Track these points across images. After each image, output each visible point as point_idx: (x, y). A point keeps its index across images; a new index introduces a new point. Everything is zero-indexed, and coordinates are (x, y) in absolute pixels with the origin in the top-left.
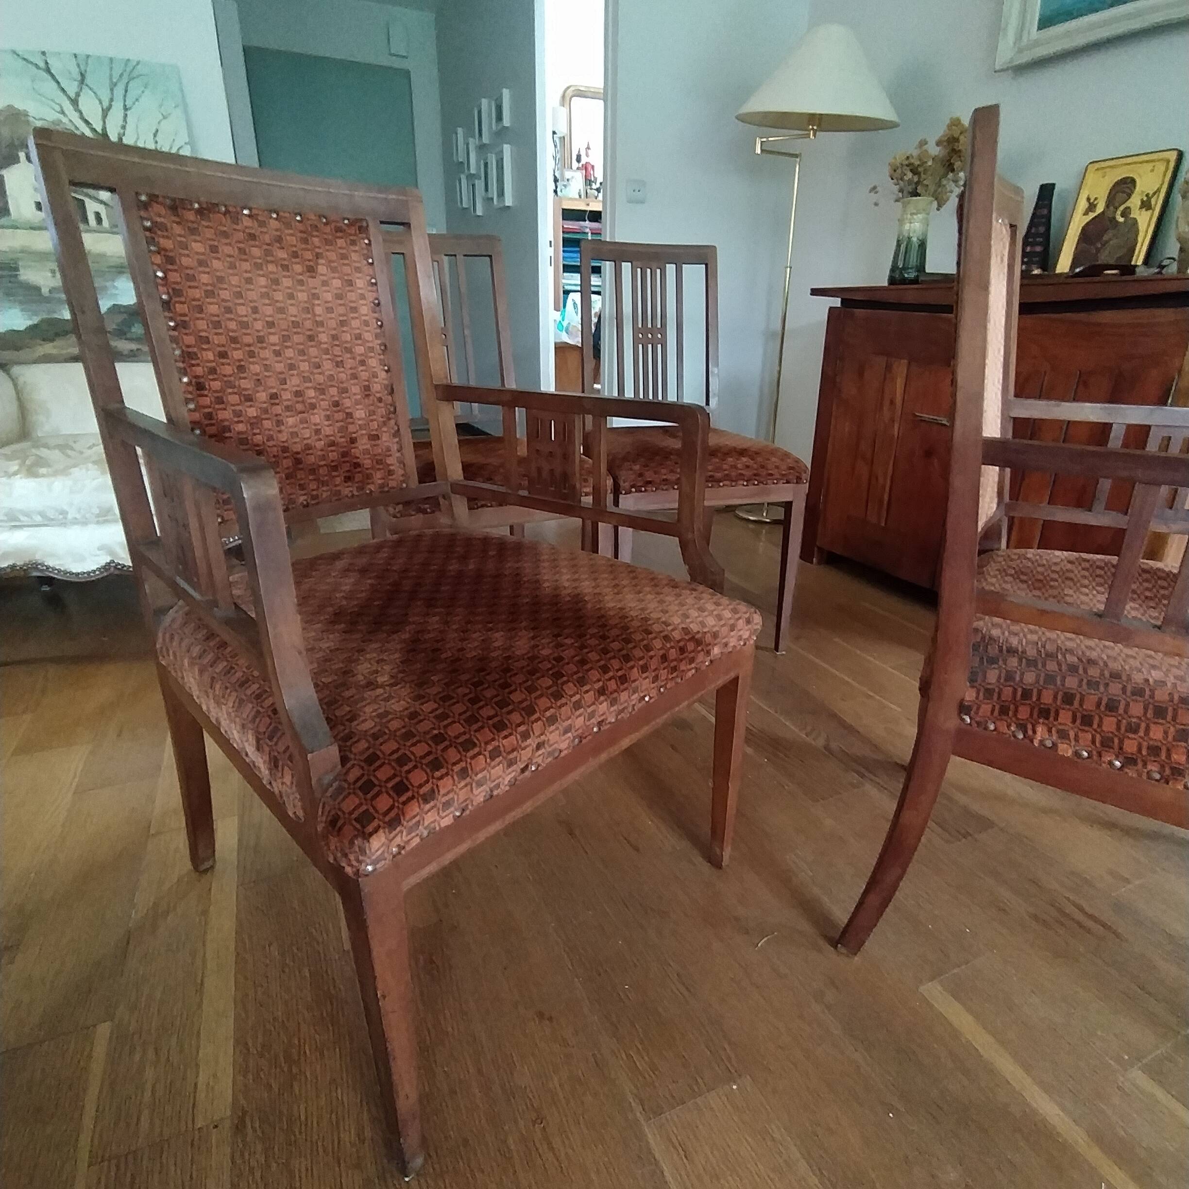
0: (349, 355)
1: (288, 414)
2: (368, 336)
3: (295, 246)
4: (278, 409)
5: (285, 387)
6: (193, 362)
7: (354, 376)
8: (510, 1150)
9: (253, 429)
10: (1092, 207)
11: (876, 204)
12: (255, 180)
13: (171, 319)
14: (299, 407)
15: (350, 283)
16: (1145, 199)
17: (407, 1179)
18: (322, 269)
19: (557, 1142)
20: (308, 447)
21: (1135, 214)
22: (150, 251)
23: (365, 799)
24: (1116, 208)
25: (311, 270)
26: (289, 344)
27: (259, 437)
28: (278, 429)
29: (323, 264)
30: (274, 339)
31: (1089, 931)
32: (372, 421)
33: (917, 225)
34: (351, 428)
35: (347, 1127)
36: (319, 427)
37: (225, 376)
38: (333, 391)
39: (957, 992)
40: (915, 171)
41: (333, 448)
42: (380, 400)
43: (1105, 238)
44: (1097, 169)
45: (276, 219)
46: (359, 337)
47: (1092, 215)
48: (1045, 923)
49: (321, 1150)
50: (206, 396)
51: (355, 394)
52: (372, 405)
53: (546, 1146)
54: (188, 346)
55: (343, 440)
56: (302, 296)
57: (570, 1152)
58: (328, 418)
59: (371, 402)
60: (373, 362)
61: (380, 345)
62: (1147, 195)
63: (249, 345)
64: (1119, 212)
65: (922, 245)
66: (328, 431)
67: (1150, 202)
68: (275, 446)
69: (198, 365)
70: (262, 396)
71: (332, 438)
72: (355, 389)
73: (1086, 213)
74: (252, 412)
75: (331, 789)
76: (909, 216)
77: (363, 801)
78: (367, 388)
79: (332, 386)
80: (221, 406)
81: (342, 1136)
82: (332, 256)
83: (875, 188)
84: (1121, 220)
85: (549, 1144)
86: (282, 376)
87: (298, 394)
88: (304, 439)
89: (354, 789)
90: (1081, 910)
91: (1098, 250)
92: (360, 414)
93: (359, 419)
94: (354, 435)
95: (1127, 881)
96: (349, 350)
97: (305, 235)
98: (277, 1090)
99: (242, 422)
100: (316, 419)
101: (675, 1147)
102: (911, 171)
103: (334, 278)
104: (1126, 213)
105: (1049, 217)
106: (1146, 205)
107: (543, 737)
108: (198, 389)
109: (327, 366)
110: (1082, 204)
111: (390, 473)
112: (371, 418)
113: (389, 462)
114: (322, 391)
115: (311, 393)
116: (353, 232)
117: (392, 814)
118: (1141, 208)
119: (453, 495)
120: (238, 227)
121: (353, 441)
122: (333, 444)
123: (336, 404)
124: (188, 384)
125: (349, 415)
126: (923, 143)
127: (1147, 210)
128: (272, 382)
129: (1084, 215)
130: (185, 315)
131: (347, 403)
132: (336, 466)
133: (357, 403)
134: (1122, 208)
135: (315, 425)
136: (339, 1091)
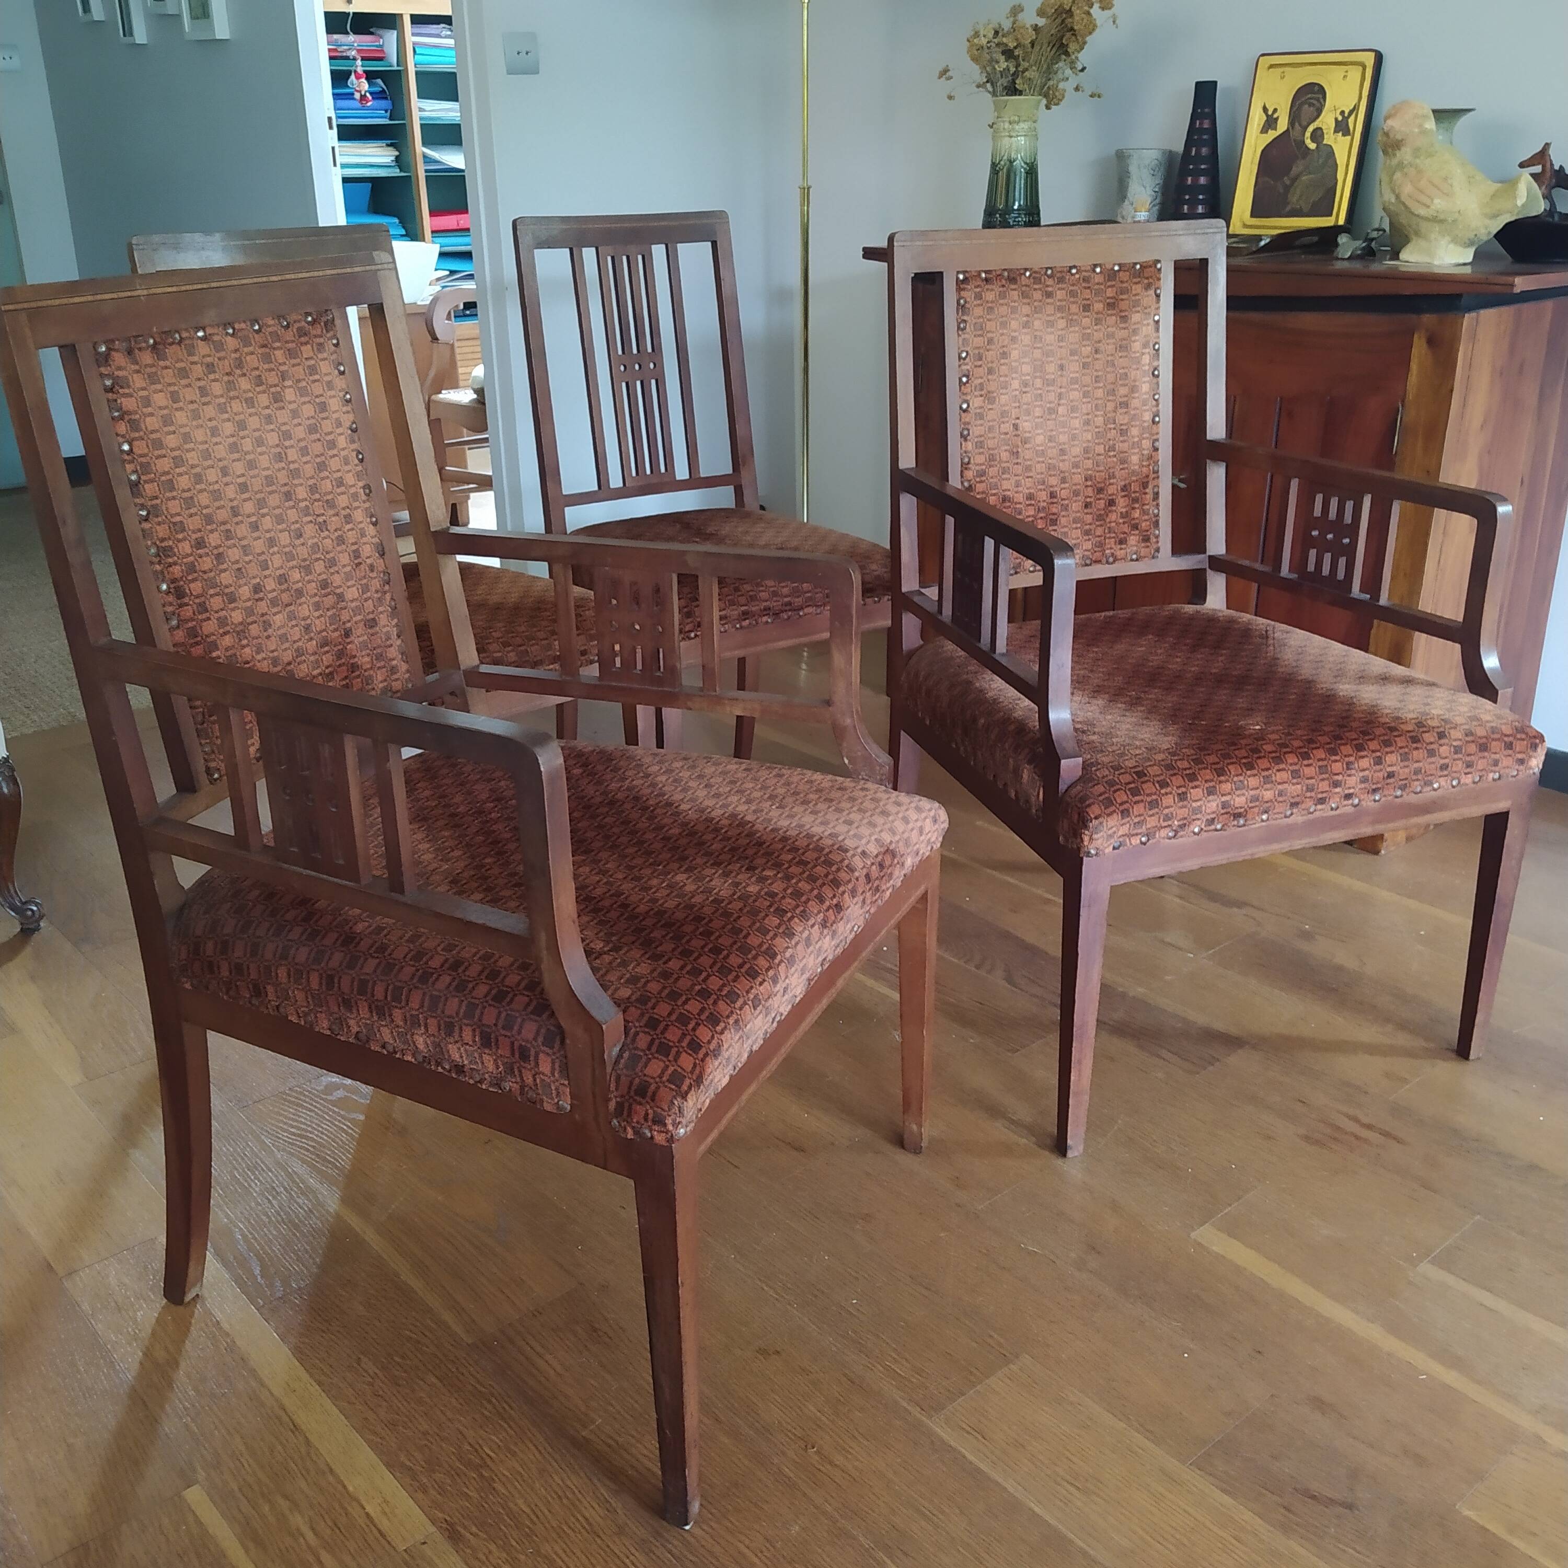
0: (332, 512)
1: (275, 610)
2: (350, 479)
3: (257, 369)
4: (262, 607)
5: (267, 573)
6: (170, 560)
7: (341, 540)
8: (789, 1478)
9: (240, 640)
10: (1270, 122)
11: (950, 97)
12: (205, 286)
13: (143, 507)
14: (285, 597)
15: (323, 407)
16: (1340, 118)
17: (687, 1528)
18: (289, 394)
19: (839, 1459)
20: (300, 652)
21: (1330, 138)
22: (113, 418)
23: (669, 1061)
24: (1305, 128)
25: (277, 399)
26: (265, 511)
27: (247, 650)
28: (265, 634)
29: (290, 387)
30: (249, 507)
31: (1366, 1141)
32: (366, 600)
33: (1022, 140)
34: (345, 616)
35: (587, 1505)
36: (309, 621)
37: (205, 572)
38: (319, 567)
39: (1232, 1230)
40: (1008, 54)
41: (326, 649)
42: (372, 568)
43: (1295, 170)
44: (1271, 66)
45: (233, 335)
46: (340, 482)
47: (1272, 135)
48: (1317, 1142)
49: (569, 1531)
50: (187, 605)
51: (344, 566)
52: (365, 577)
53: (828, 1467)
54: (163, 540)
55: (336, 634)
56: (272, 438)
57: (856, 1463)
58: (317, 606)
59: (363, 574)
60: (359, 515)
61: (364, 488)
62: (1342, 113)
63: (224, 523)
64: (1308, 134)
65: (1032, 172)
66: (319, 624)
67: (1347, 124)
68: (265, 659)
69: (175, 564)
70: (245, 592)
71: (324, 634)
72: (344, 559)
73: (1264, 130)
74: (237, 617)
75: (622, 1061)
76: (1007, 125)
77: (667, 1063)
78: (357, 554)
79: (318, 560)
80: (204, 616)
81: (587, 1515)
82: (299, 372)
83: (946, 71)
84: (1313, 146)
85: (831, 1463)
86: (262, 558)
87: (283, 579)
88: (295, 642)
89: (652, 1054)
90: (1356, 1120)
91: (1287, 188)
92: (352, 593)
93: (352, 601)
94: (348, 625)
95: (1405, 1081)
96: (331, 504)
97: (268, 350)
98: (476, 1496)
99: (229, 632)
100: (304, 611)
101: (968, 1433)
102: (1003, 53)
103: (304, 403)
104: (1318, 135)
105: (1213, 131)
106: (1342, 127)
107: (787, 981)
108: (179, 599)
109: (309, 530)
110: (1257, 118)
111: (394, 670)
112: (365, 596)
113: (390, 656)
114: (308, 570)
115: (296, 575)
116: (319, 332)
117: (697, 1071)
118: (1336, 131)
119: (469, 689)
120: (196, 359)
121: (347, 633)
122: (325, 643)
123: (325, 584)
124: (168, 592)
125: (341, 597)
126: (1016, 10)
127: (1344, 135)
128: (253, 570)
129: (1262, 132)
130: (156, 498)
131: (337, 580)
132: (331, 673)
133: (348, 577)
134: (1311, 128)
135: (304, 619)
136: (556, 1478)
